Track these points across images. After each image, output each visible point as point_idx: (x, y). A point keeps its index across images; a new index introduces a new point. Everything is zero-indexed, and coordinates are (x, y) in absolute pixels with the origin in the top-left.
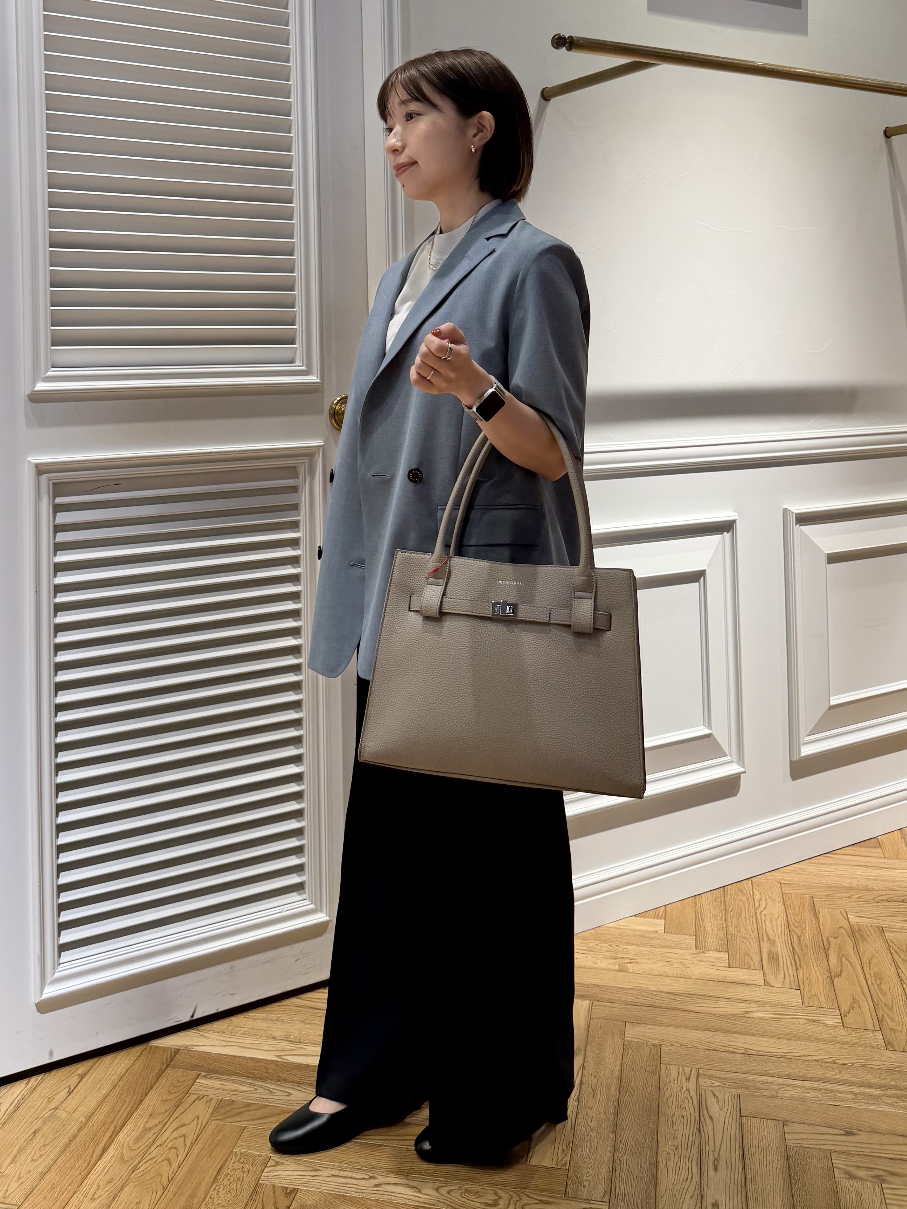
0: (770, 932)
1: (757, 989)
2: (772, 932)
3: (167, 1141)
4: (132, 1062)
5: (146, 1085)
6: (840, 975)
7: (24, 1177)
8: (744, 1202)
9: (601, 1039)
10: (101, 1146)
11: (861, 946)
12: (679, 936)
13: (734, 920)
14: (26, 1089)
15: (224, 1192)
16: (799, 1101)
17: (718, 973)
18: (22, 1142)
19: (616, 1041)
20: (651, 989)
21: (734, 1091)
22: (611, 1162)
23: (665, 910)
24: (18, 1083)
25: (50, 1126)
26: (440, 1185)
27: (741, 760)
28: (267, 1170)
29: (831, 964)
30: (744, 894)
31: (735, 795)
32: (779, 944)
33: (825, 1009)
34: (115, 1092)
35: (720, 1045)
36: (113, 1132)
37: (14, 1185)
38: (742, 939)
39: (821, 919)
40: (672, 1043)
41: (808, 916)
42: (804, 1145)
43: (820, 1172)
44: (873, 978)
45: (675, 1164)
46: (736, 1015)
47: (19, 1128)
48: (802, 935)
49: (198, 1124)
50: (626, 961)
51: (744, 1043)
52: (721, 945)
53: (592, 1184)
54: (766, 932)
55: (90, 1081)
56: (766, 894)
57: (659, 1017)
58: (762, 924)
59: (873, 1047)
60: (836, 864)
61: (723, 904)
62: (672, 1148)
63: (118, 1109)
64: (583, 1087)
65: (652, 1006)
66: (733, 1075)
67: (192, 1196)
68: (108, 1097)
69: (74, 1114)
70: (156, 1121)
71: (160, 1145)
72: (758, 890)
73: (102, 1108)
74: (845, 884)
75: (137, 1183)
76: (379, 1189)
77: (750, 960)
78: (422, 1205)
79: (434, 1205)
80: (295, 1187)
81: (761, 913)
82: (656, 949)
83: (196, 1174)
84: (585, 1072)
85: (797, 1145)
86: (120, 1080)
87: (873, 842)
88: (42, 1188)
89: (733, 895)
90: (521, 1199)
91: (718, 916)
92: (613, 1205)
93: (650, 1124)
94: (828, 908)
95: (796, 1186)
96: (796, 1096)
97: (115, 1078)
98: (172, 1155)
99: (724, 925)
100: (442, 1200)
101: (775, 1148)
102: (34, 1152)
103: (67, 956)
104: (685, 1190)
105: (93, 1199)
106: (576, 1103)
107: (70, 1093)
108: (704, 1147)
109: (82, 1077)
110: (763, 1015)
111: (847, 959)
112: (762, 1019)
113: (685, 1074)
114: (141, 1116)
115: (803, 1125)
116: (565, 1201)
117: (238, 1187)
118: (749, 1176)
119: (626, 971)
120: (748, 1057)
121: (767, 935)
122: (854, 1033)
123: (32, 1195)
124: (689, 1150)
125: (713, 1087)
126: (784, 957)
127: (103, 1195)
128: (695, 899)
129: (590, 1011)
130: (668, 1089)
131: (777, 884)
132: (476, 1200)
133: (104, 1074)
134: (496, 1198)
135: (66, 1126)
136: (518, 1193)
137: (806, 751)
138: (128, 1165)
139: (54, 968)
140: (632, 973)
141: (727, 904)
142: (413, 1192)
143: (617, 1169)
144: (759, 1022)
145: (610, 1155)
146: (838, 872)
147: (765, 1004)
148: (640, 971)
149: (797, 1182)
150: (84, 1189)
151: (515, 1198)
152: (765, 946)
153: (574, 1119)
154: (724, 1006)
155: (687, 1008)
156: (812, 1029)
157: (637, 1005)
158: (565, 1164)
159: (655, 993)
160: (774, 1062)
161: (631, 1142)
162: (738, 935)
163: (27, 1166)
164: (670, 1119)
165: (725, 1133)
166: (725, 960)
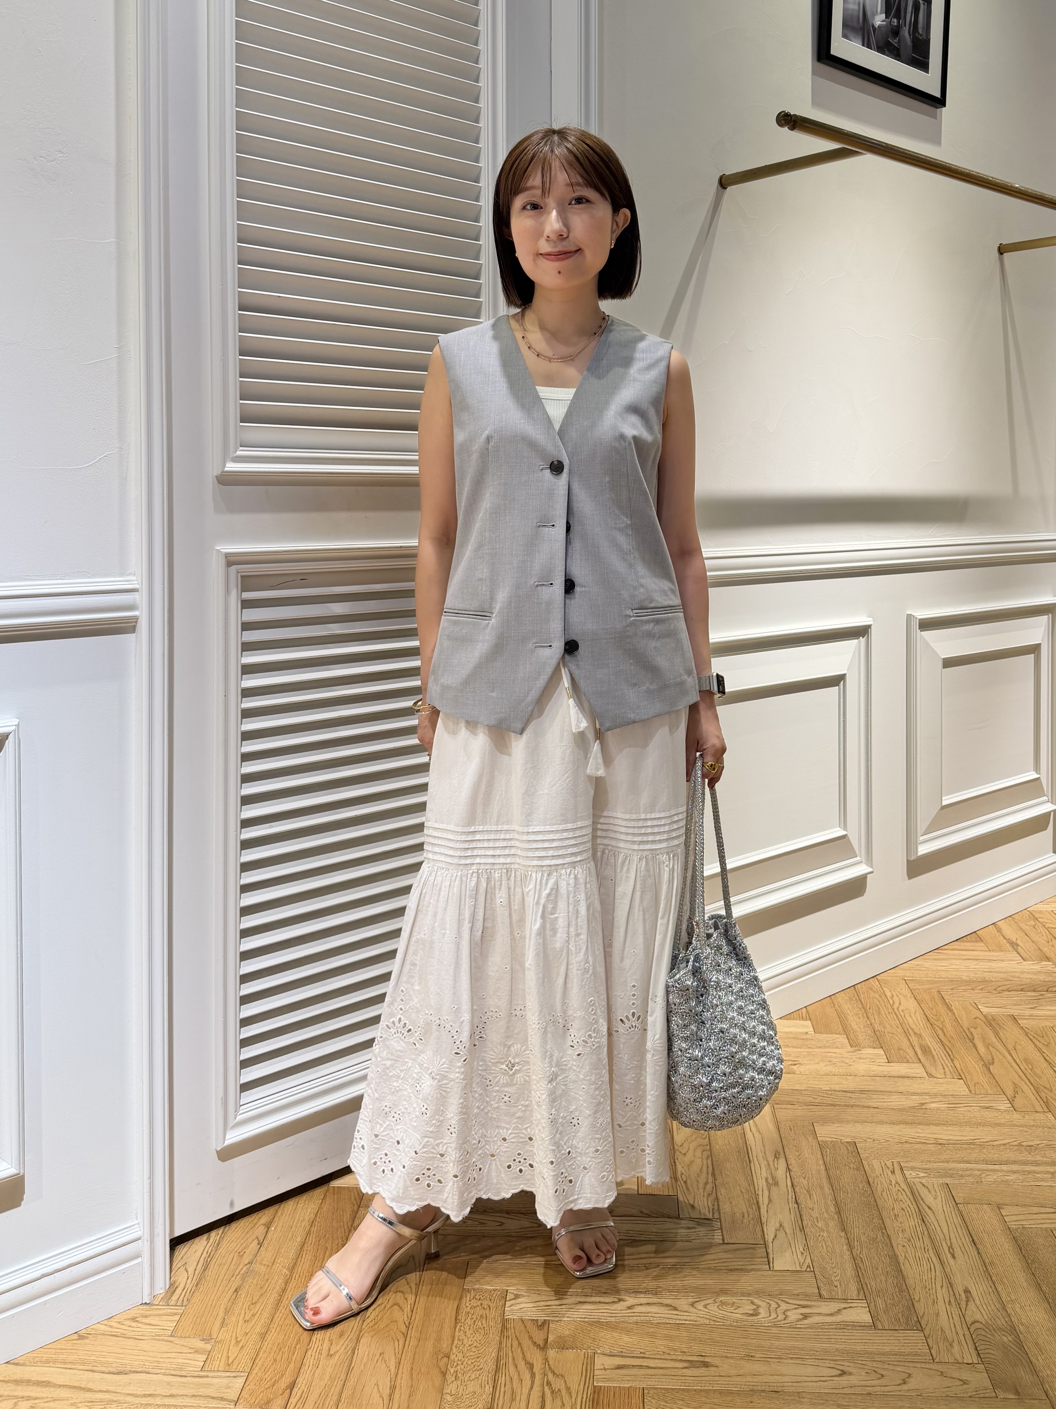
0: (914, 1027)
1: (923, 1081)
4: (317, 1207)
5: (343, 1228)
6: (993, 1063)
7: (243, 1341)
8: (993, 1286)
9: (795, 1141)
11: (1002, 1035)
12: (830, 1035)
13: (876, 1017)
14: (210, 1245)
15: (471, 1332)
16: (1004, 1183)
17: (880, 1068)
18: (226, 1303)
19: (810, 1141)
20: (824, 1089)
21: (941, 1179)
22: (852, 1259)
24: (199, 1239)
25: (252, 1282)
26: (694, 1300)
27: (869, 860)
28: (508, 1304)
29: (981, 1053)
30: (875, 992)
31: (861, 896)
32: (925, 1036)
33: (992, 1096)
34: (311, 1238)
35: (909, 1137)
37: (235, 1350)
38: (890, 1035)
39: (955, 1011)
40: (865, 1139)
41: (942, 1009)
42: (1025, 1226)
43: (1050, 1249)
44: (1024, 1063)
45: (914, 1256)
46: (914, 1107)
47: (217, 1288)
48: (944, 1027)
49: (415, 1264)
50: (790, 1063)
51: (932, 1134)
52: (873, 1041)
53: (842, 1283)
54: (910, 1026)
55: (278, 1229)
56: (896, 991)
57: (842, 1114)
58: (903, 1019)
59: (1049, 1128)
60: (949, 959)
61: (859, 1002)
62: (904, 1240)
64: (797, 1189)
65: (832, 1105)
66: (935, 1165)
67: (439, 1340)
68: (306, 1245)
69: (274, 1267)
72: (887, 987)
73: (304, 1257)
74: (964, 977)
75: (372, 1333)
76: (633, 1311)
77: (905, 1054)
78: (684, 1322)
79: (696, 1321)
80: (545, 1318)
81: (898, 1008)
82: (814, 1050)
83: (434, 1316)
84: (792, 1174)
85: (1019, 1226)
86: (311, 1227)
87: (975, 936)
88: (268, 1350)
89: (866, 994)
90: (779, 1306)
91: (859, 1014)
92: (871, 1302)
93: (875, 1219)
94: (958, 1001)
95: (1034, 1266)
96: (999, 1180)
97: (305, 1224)
98: (399, 1298)
99: (869, 1023)
100: (701, 1316)
101: (1000, 1231)
102: (243, 1312)
103: (247, 1097)
104: (933, 1281)
105: (329, 1355)
106: (796, 1206)
108: (934, 1236)
109: (268, 1226)
110: (938, 1106)
111: (993, 1047)
112: (938, 1109)
113: (888, 1168)
115: (1016, 1207)
116: (823, 1303)
117: (484, 1325)
118: (987, 1261)
119: (794, 1073)
120: (940, 1146)
121: (912, 1030)
122: (1027, 1116)
123: (258, 1359)
124: (921, 1240)
125: (920, 1178)
126: (936, 1049)
127: (340, 1349)
128: (831, 999)
129: (774, 1113)
130: (878, 1184)
131: (902, 981)
132: (735, 1311)
133: (292, 1220)
134: (755, 1307)
135: (269, 1281)
136: (776, 1300)
137: (923, 850)
139: (236, 1111)
140: (800, 1074)
141: (863, 1002)
142: (669, 1310)
143: (861, 1265)
144: (937, 1112)
145: (848, 1253)
146: (954, 967)
147: (936, 1095)
148: (807, 1072)
149: (1033, 1261)
150: (316, 1346)
151: (774, 1305)
152: (914, 1039)
153: (800, 1222)
154: (898, 1100)
155: (866, 1104)
156: (989, 1115)
157: (817, 1106)
158: (808, 1266)
159: (830, 1092)
160: (966, 1149)
161: (863, 1238)
162: (886, 1032)
163: (242, 1327)
164: (891, 1212)
165: (949, 1222)
166: (883, 1056)
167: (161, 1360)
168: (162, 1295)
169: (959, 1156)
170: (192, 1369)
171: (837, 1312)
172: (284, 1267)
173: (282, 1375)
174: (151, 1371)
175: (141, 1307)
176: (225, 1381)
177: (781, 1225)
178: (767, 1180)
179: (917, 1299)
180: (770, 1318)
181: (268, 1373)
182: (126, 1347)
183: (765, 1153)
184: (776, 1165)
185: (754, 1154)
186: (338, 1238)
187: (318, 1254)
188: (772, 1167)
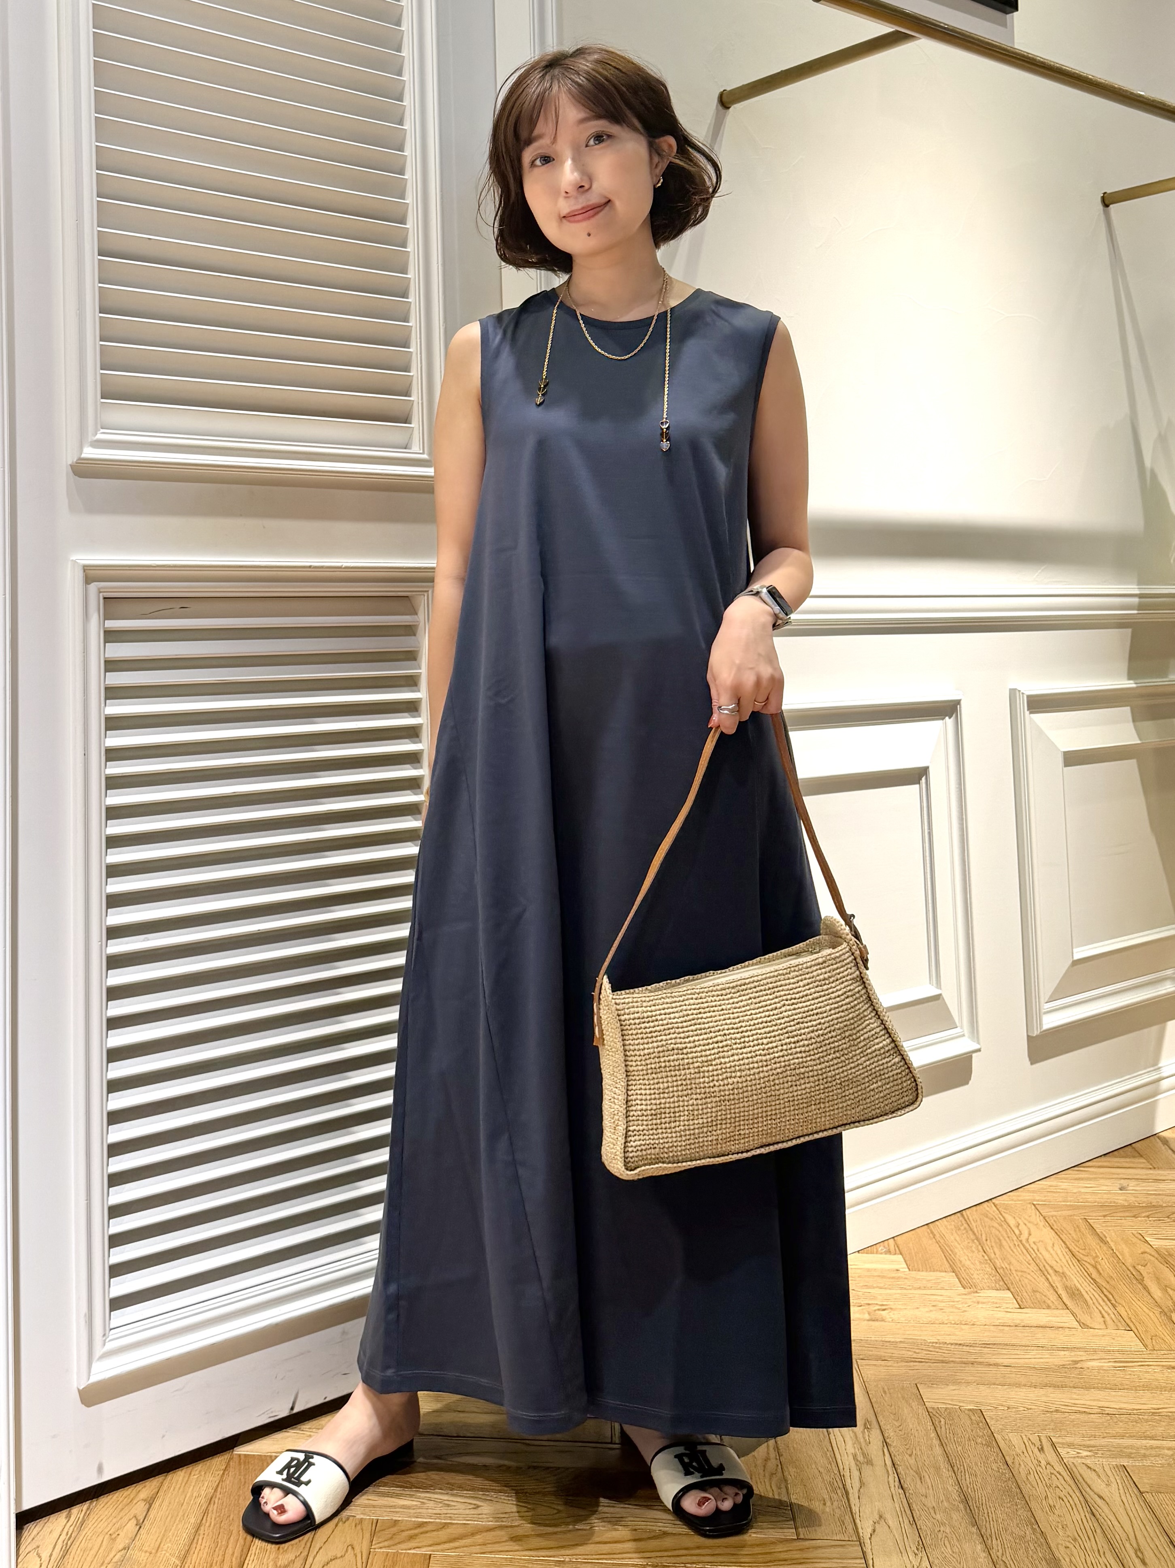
1: (1073, 1333)
2: (1055, 1263)
4: (217, 1479)
9: (893, 1407)
12: (931, 1273)
13: (996, 1250)
14: (65, 1524)
17: (1009, 1315)
19: (915, 1408)
20: (929, 1341)
21: (1113, 1461)
23: (896, 1243)
27: (974, 1033)
29: (1155, 1297)
30: (992, 1220)
31: (965, 1083)
32: (1073, 1277)
34: (209, 1519)
35: (1062, 1405)
38: (1019, 1274)
39: (1109, 1245)
40: (995, 1406)
41: (1092, 1241)
46: (1063, 1366)
48: (1098, 1264)
49: (358, 1555)
50: (876, 1308)
51: (1094, 1400)
52: (996, 1282)
54: (1046, 1262)
55: (164, 1506)
56: (1021, 1218)
57: (958, 1374)
58: (1037, 1254)
60: (1094, 1179)
61: (970, 1232)
62: (1067, 1539)
63: (225, 1543)
64: (900, 1470)
65: (943, 1362)
66: (1103, 1442)
68: (202, 1528)
72: (1009, 1214)
73: (200, 1543)
74: (1120, 1201)
77: (1045, 1298)
81: (1027, 1241)
82: (910, 1291)
84: (890, 1448)
86: (210, 1503)
87: (1130, 1149)
89: (979, 1221)
91: (971, 1247)
93: (1020, 1511)
94: (1115, 1232)
97: (203, 1500)
99: (986, 1258)
103: (120, 1316)
106: (901, 1491)
107: (140, 1526)
108: (1112, 1536)
109: (149, 1503)
112: (1100, 1369)
113: (1033, 1444)
119: (883, 1321)
120: (1109, 1417)
121: (1052, 1267)
124: (1093, 1540)
125: (1081, 1457)
126: (1090, 1294)
128: (930, 1228)
130: (1019, 1464)
131: (1029, 1206)
133: (182, 1498)
137: (1049, 1022)
139: (104, 1335)
140: (893, 1321)
141: (976, 1232)
144: (1098, 1373)
146: (1105, 1188)
148: (902, 1320)
152: (1056, 1280)
154: (1039, 1356)
155: (992, 1361)
159: (937, 1345)
161: (1005, 1536)
162: (1012, 1269)
164: (1043, 1502)
165: (1133, 1516)
166: (1011, 1300)
169: (1136, 1429)
172: (172, 1555)
177: (881, 1517)
178: (855, 1456)
184: (866, 1437)
187: (219, 1540)
188: (861, 1439)
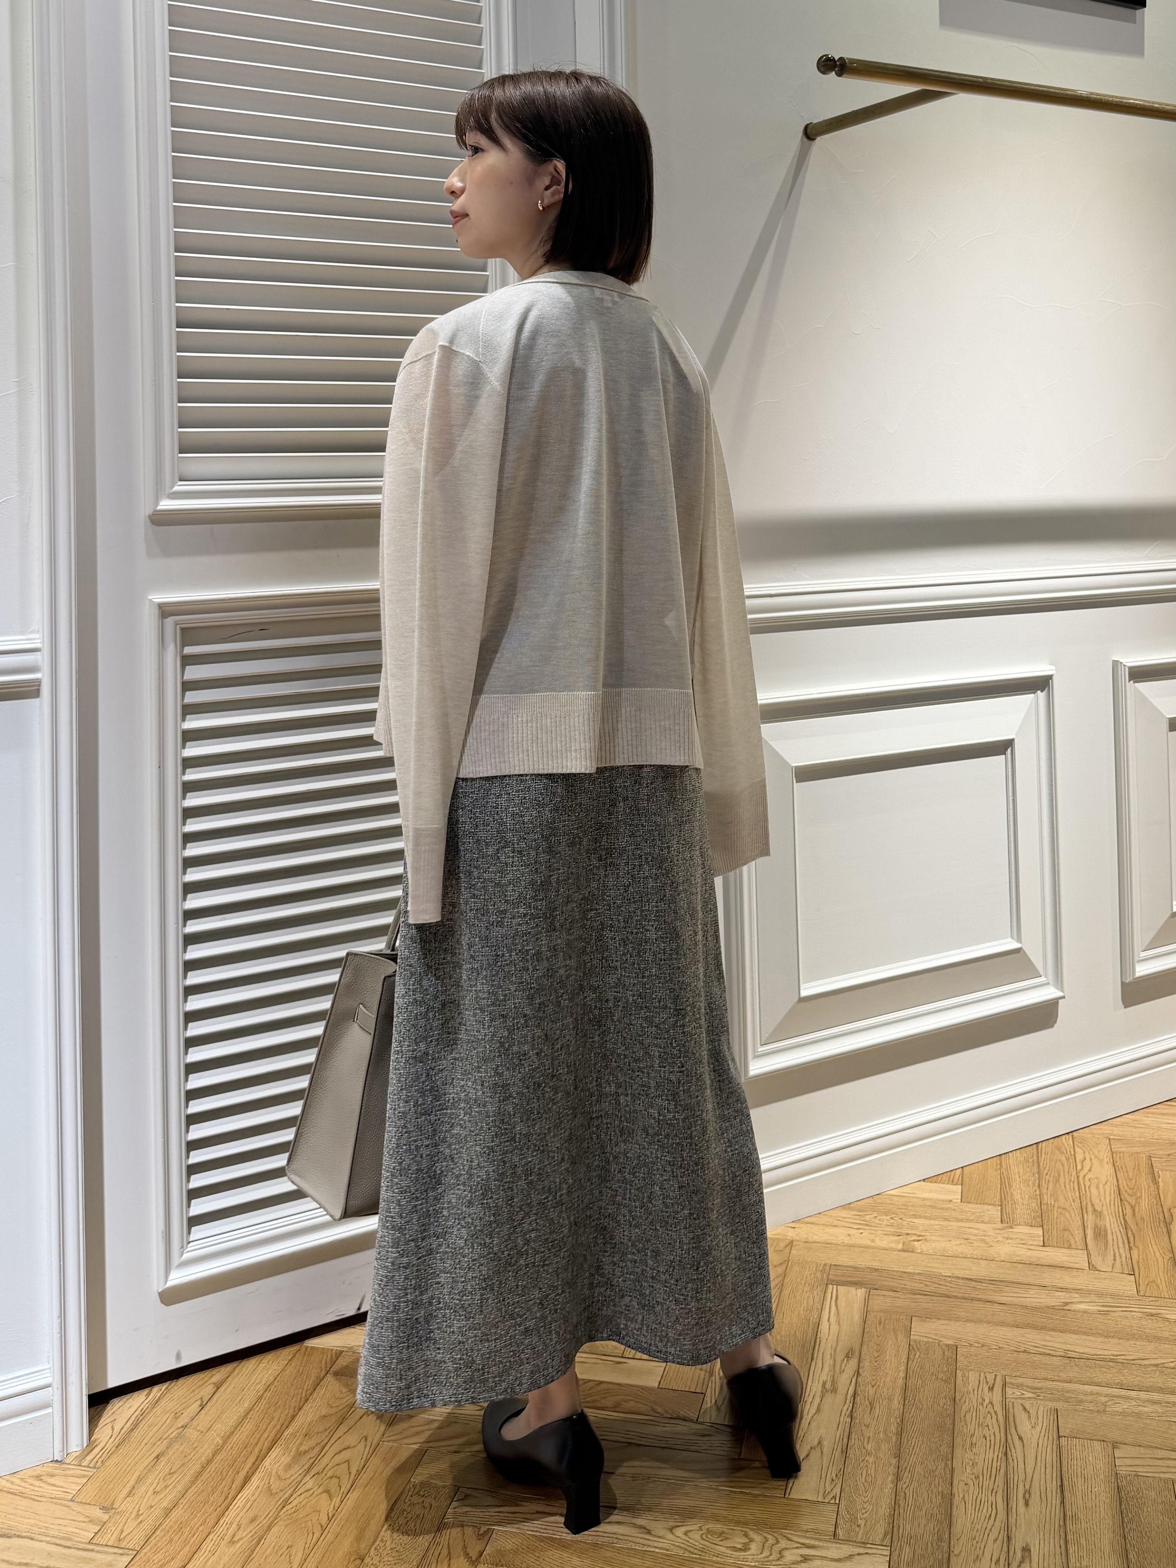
0: (1096, 1201)
1: (1079, 1274)
2: (1098, 1201)
3: (327, 1469)
4: (281, 1367)
5: (299, 1397)
7: (144, 1515)
8: (1063, 1546)
9: (880, 1338)
10: (243, 1474)
12: (980, 1206)
13: (1051, 1186)
14: (146, 1401)
15: (400, 1532)
16: (1133, 1416)
17: (1029, 1253)
18: (142, 1469)
19: (899, 1340)
20: (944, 1274)
21: (1051, 1405)
22: (893, 1494)
23: (963, 1173)
24: (136, 1394)
25: (178, 1449)
26: (675, 1524)
27: (1059, 981)
28: (454, 1504)
30: (1062, 1153)
31: (1052, 1026)
32: (1107, 1217)
33: (1166, 1300)
34: (260, 1405)
35: (1032, 1346)
36: (258, 1457)
37: (131, 1524)
38: (1060, 1210)
39: (1161, 1184)
40: (971, 1343)
41: (1144, 1181)
42: (1140, 1474)
43: (1160, 1507)
45: (975, 1498)
46: (1053, 1307)
47: (138, 1451)
48: (1137, 1205)
49: (366, 1446)
50: (912, 1239)
51: (1064, 1343)
52: (1034, 1218)
53: (869, 1523)
54: (1091, 1201)
55: (228, 1391)
56: (1091, 1153)
57: (954, 1309)
58: (1086, 1191)
61: (1036, 1165)
62: (971, 1476)
63: (264, 1427)
64: (858, 1399)
65: (946, 1296)
66: (1049, 1384)
67: (359, 1538)
68: (252, 1412)
69: (208, 1434)
70: (312, 1443)
71: (318, 1473)
72: (1082, 1149)
73: (244, 1426)
75: (288, 1522)
77: (1070, 1237)
78: (652, 1549)
79: (667, 1550)
80: (491, 1526)
81: (1085, 1175)
82: (951, 1223)
83: (364, 1510)
84: (860, 1379)
85: (1130, 1473)
86: (266, 1390)
88: (167, 1528)
89: (1049, 1154)
90: (778, 1542)
91: (1029, 1181)
92: (895, 1550)
93: (943, 1446)
94: (1171, 1171)
95: (1129, 1526)
96: (1129, 1411)
97: (261, 1387)
98: (333, 1485)
99: (1038, 1192)
100: (677, 1544)
101: (1102, 1477)
102: (157, 1481)
103: (198, 1232)
104: (988, 1530)
105: (232, 1542)
106: (849, 1419)
107: (202, 1407)
108: (1012, 1476)
109: (218, 1386)
110: (1087, 1307)
112: (1085, 1312)
113: (987, 1383)
114: (293, 1435)
115: (1137, 1448)
116: (834, 1545)
117: (417, 1527)
118: (1069, 1514)
119: (913, 1252)
120: (1068, 1361)
121: (1093, 1205)
123: (154, 1537)
124: (993, 1478)
125: (1024, 1399)
126: (1114, 1234)
127: (246, 1536)
128: (1000, 1158)
129: (867, 1301)
130: (965, 1402)
131: (1104, 1141)
132: (721, 1543)
133: (247, 1383)
134: (747, 1540)
135: (197, 1449)
136: (776, 1535)
137: (1142, 970)
138: (277, 1499)
139: (182, 1247)
140: (920, 1253)
141: (1041, 1165)
142: (641, 1533)
143: (901, 1502)
144: (1082, 1316)
145: (892, 1486)
147: (1089, 1292)
148: (931, 1251)
149: (1131, 1521)
150: (221, 1530)
151: (771, 1541)
152: (1090, 1219)
153: (845, 1440)
154: (1037, 1296)
155: (991, 1298)
156: (1150, 1326)
157: (928, 1295)
158: (834, 1497)
159: (950, 1279)
160: (1101, 1367)
161: (919, 1469)
162: (1056, 1206)
163: (149, 1499)
164: (968, 1440)
165: (1039, 1459)
166: (1039, 1237)
167: (51, 1526)
168: (78, 1454)
169: (1088, 1374)
170: (79, 1539)
171: (847, 1558)
172: (219, 1434)
173: (172, 1559)
174: (36, 1537)
175: (51, 1465)
176: (109, 1558)
177: (819, 1443)
178: (824, 1383)
179: (956, 1552)
180: (759, 1556)
181: (158, 1555)
182: (20, 1507)
183: (835, 1351)
184: (844, 1365)
185: (821, 1350)
186: (289, 1408)
187: (261, 1425)
188: (837, 1368)
